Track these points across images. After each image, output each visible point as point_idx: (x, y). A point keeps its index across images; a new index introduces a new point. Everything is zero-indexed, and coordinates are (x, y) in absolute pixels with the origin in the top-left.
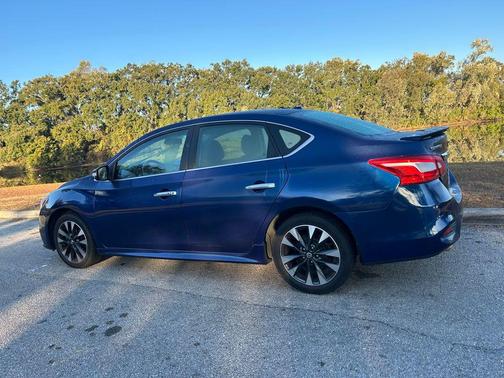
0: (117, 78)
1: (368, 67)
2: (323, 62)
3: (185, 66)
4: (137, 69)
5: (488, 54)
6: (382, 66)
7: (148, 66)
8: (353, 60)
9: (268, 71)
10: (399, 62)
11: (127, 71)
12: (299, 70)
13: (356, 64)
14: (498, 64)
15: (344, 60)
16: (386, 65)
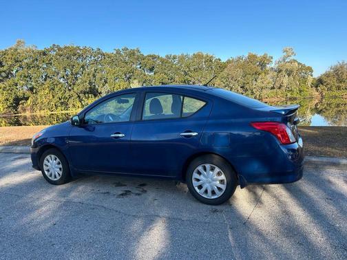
0: (44, 54)
1: (220, 60)
2: (191, 54)
3: (95, 49)
4: (60, 49)
5: (292, 57)
6: (229, 60)
7: (68, 47)
8: (210, 54)
9: (154, 57)
10: (239, 58)
11: (52, 49)
12: (174, 58)
13: (212, 57)
14: (299, 64)
15: (205, 54)
16: (231, 59)
